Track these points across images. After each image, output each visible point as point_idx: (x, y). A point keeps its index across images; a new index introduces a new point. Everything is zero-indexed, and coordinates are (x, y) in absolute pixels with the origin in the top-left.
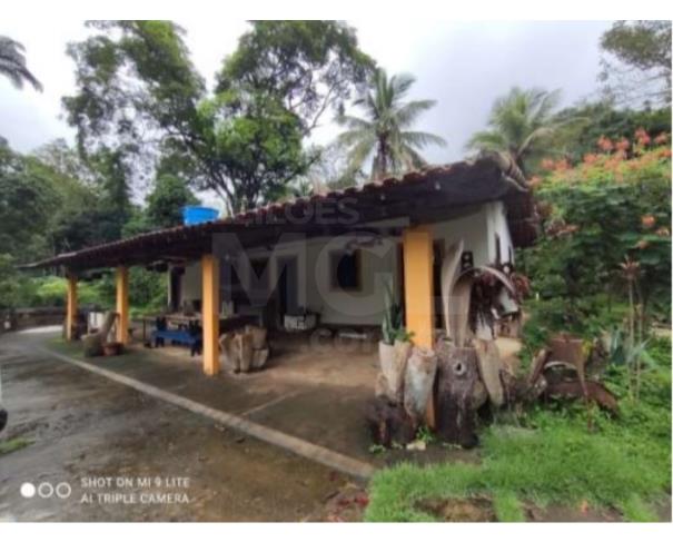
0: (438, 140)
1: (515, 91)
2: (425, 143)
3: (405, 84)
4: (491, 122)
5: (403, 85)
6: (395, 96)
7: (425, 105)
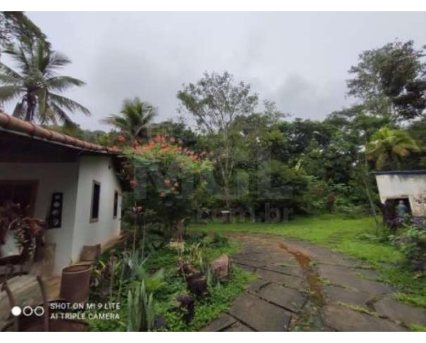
0: (84, 110)
1: (137, 99)
2: (74, 109)
3: (61, 61)
4: (123, 112)
5: (58, 61)
6: (50, 65)
7: (76, 82)
